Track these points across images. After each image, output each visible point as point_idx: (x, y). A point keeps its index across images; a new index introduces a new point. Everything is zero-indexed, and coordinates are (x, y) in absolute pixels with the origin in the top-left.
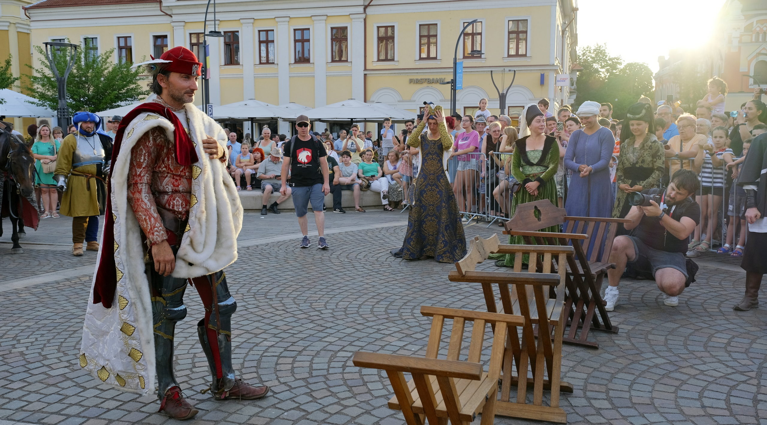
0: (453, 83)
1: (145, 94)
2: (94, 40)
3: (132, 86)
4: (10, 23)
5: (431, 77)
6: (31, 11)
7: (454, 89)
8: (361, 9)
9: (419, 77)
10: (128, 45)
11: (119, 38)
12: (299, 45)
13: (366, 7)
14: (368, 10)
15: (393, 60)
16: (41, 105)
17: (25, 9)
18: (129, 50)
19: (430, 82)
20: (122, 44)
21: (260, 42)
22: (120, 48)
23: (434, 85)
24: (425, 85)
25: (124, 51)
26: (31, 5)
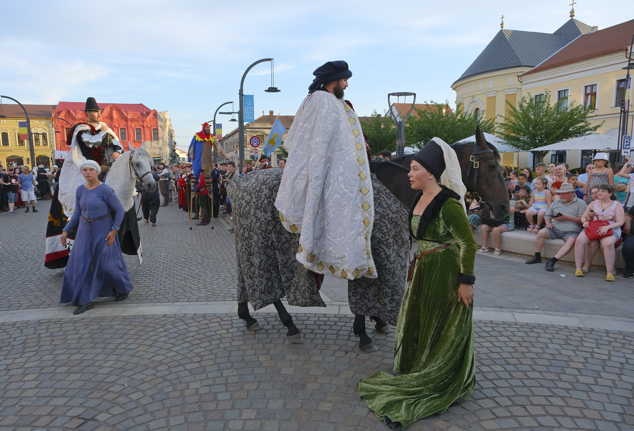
1: (592, 130)
2: (566, 91)
3: (582, 124)
4: (518, 88)
6: (523, 78)
10: (594, 91)
11: (586, 87)
16: (505, 143)
17: (519, 77)
18: (594, 95)
20: (589, 91)
22: (586, 95)
25: (590, 96)
26: (523, 73)
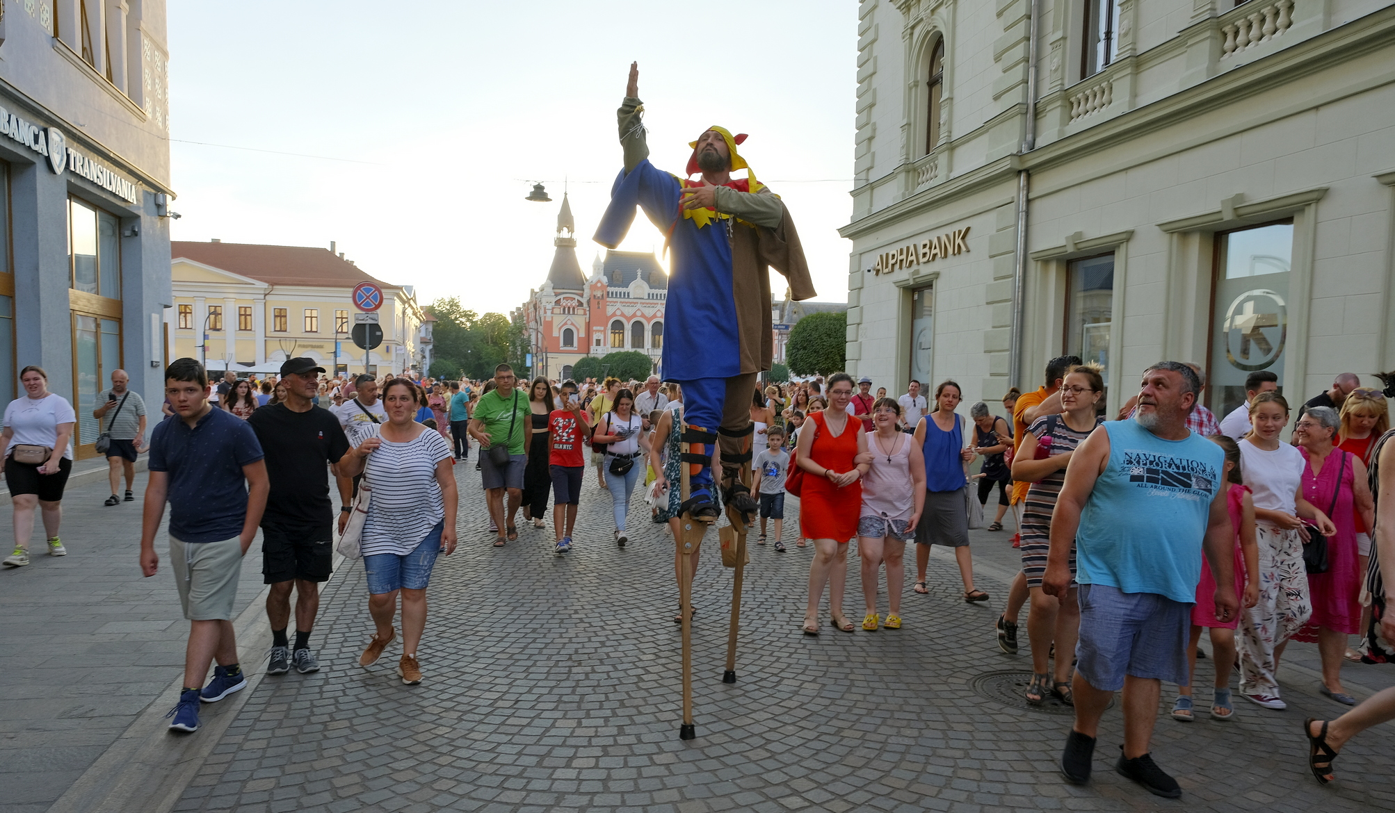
0: (335, 353)
5: (314, 344)
7: (336, 357)
8: (262, 297)
9: (305, 344)
12: (212, 317)
13: (265, 295)
14: (267, 297)
15: (286, 331)
19: (313, 347)
21: (180, 313)
23: (316, 349)
24: (309, 349)
